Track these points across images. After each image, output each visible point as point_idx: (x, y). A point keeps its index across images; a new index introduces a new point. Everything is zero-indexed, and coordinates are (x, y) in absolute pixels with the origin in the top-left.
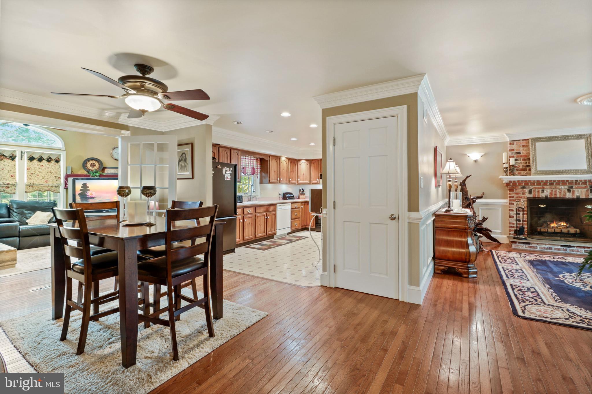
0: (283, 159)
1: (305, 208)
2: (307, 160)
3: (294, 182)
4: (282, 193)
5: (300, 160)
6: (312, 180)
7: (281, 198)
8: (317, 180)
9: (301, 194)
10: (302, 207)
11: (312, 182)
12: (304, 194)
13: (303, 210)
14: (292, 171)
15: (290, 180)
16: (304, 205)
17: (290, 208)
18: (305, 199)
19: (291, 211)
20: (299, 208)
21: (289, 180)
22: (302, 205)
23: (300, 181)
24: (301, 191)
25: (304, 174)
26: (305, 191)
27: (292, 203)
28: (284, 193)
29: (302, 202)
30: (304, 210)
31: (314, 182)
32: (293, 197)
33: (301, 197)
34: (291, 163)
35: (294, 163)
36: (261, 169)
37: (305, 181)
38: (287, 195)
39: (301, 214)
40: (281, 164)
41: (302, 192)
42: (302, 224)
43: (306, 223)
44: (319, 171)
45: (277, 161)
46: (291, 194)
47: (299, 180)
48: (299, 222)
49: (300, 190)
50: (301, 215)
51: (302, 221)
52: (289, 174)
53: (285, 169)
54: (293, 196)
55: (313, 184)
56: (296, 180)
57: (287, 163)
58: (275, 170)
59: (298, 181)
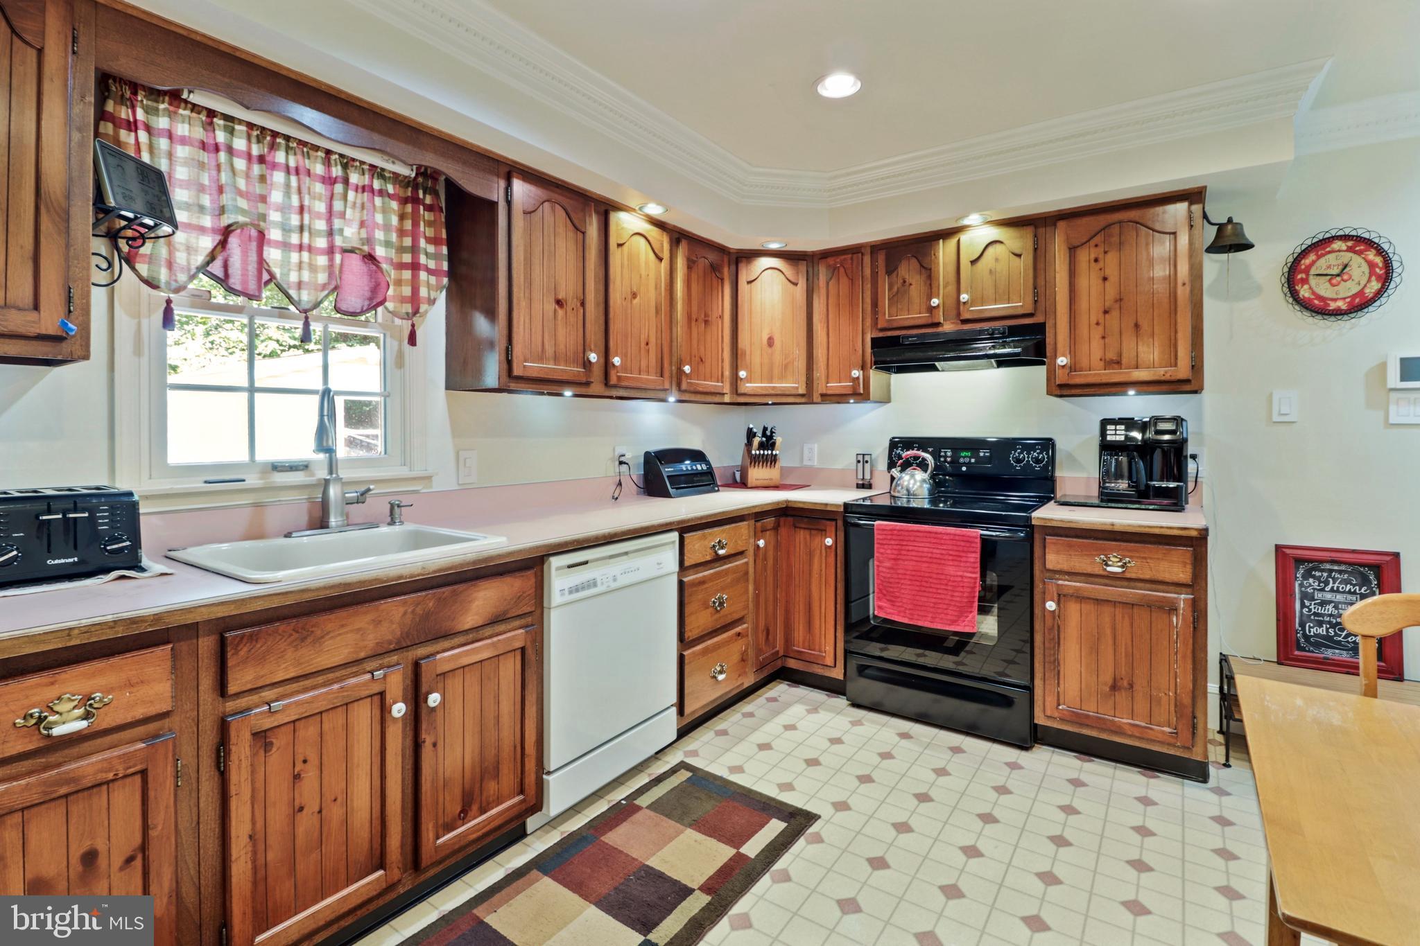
0: (626, 223)
1: (777, 546)
2: (790, 257)
3: (711, 384)
4: (635, 455)
5: (750, 255)
6: (820, 373)
7: (630, 487)
8: (856, 373)
9: (755, 460)
10: (761, 543)
11: (820, 387)
12: (774, 459)
13: (770, 562)
14: (700, 318)
15: (687, 369)
16: (776, 528)
17: (674, 566)
18: (776, 487)
19: (681, 584)
20: (741, 554)
21: (680, 372)
22: (764, 530)
23: (749, 379)
24: (756, 441)
25: (770, 342)
26: (778, 439)
27: (685, 529)
28: (647, 454)
29: (758, 515)
30: (776, 560)
31: (835, 386)
32: (704, 481)
33: (757, 474)
34: (691, 264)
35: (715, 268)
36: (452, 273)
37: (782, 378)
38: (667, 470)
39: (756, 588)
40: (616, 257)
41: (762, 446)
42: (759, 651)
43: (788, 641)
44: (868, 322)
45: (580, 230)
46: (698, 456)
47: (742, 374)
48: (739, 647)
49: (751, 434)
50: (757, 596)
51: (762, 637)
52: (680, 330)
53: (650, 295)
54: (710, 473)
55: (827, 398)
56: (727, 373)
57: (666, 255)
58: (568, 289)
59: (735, 379)
